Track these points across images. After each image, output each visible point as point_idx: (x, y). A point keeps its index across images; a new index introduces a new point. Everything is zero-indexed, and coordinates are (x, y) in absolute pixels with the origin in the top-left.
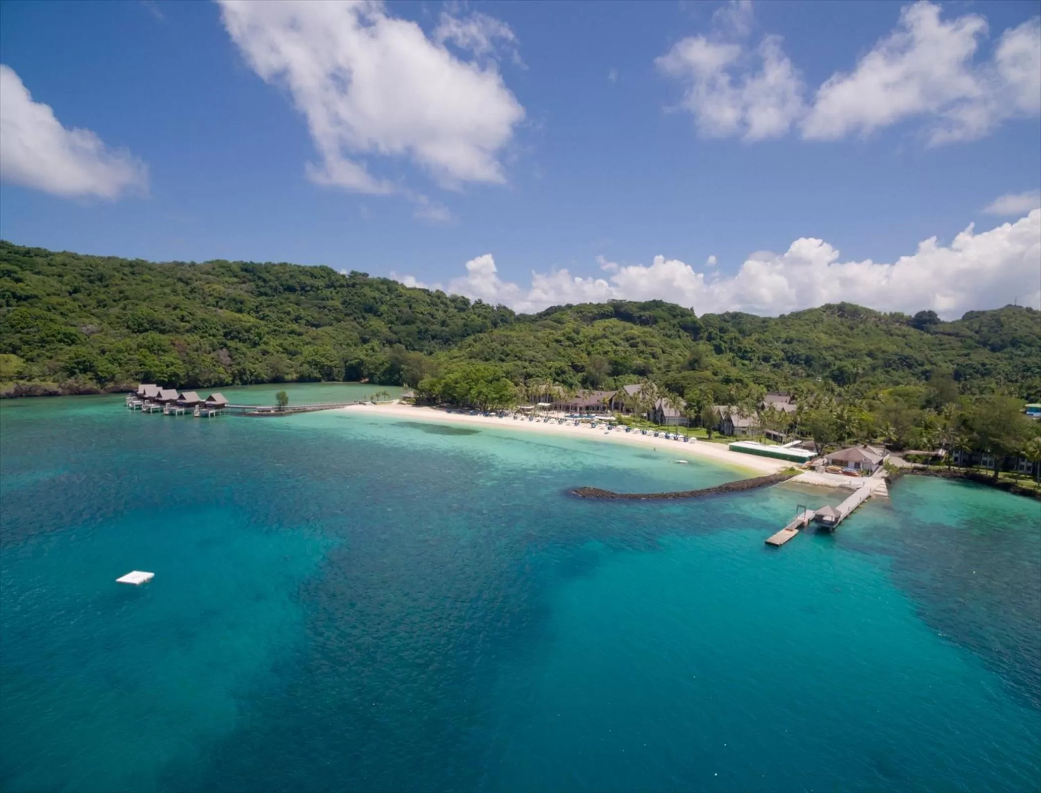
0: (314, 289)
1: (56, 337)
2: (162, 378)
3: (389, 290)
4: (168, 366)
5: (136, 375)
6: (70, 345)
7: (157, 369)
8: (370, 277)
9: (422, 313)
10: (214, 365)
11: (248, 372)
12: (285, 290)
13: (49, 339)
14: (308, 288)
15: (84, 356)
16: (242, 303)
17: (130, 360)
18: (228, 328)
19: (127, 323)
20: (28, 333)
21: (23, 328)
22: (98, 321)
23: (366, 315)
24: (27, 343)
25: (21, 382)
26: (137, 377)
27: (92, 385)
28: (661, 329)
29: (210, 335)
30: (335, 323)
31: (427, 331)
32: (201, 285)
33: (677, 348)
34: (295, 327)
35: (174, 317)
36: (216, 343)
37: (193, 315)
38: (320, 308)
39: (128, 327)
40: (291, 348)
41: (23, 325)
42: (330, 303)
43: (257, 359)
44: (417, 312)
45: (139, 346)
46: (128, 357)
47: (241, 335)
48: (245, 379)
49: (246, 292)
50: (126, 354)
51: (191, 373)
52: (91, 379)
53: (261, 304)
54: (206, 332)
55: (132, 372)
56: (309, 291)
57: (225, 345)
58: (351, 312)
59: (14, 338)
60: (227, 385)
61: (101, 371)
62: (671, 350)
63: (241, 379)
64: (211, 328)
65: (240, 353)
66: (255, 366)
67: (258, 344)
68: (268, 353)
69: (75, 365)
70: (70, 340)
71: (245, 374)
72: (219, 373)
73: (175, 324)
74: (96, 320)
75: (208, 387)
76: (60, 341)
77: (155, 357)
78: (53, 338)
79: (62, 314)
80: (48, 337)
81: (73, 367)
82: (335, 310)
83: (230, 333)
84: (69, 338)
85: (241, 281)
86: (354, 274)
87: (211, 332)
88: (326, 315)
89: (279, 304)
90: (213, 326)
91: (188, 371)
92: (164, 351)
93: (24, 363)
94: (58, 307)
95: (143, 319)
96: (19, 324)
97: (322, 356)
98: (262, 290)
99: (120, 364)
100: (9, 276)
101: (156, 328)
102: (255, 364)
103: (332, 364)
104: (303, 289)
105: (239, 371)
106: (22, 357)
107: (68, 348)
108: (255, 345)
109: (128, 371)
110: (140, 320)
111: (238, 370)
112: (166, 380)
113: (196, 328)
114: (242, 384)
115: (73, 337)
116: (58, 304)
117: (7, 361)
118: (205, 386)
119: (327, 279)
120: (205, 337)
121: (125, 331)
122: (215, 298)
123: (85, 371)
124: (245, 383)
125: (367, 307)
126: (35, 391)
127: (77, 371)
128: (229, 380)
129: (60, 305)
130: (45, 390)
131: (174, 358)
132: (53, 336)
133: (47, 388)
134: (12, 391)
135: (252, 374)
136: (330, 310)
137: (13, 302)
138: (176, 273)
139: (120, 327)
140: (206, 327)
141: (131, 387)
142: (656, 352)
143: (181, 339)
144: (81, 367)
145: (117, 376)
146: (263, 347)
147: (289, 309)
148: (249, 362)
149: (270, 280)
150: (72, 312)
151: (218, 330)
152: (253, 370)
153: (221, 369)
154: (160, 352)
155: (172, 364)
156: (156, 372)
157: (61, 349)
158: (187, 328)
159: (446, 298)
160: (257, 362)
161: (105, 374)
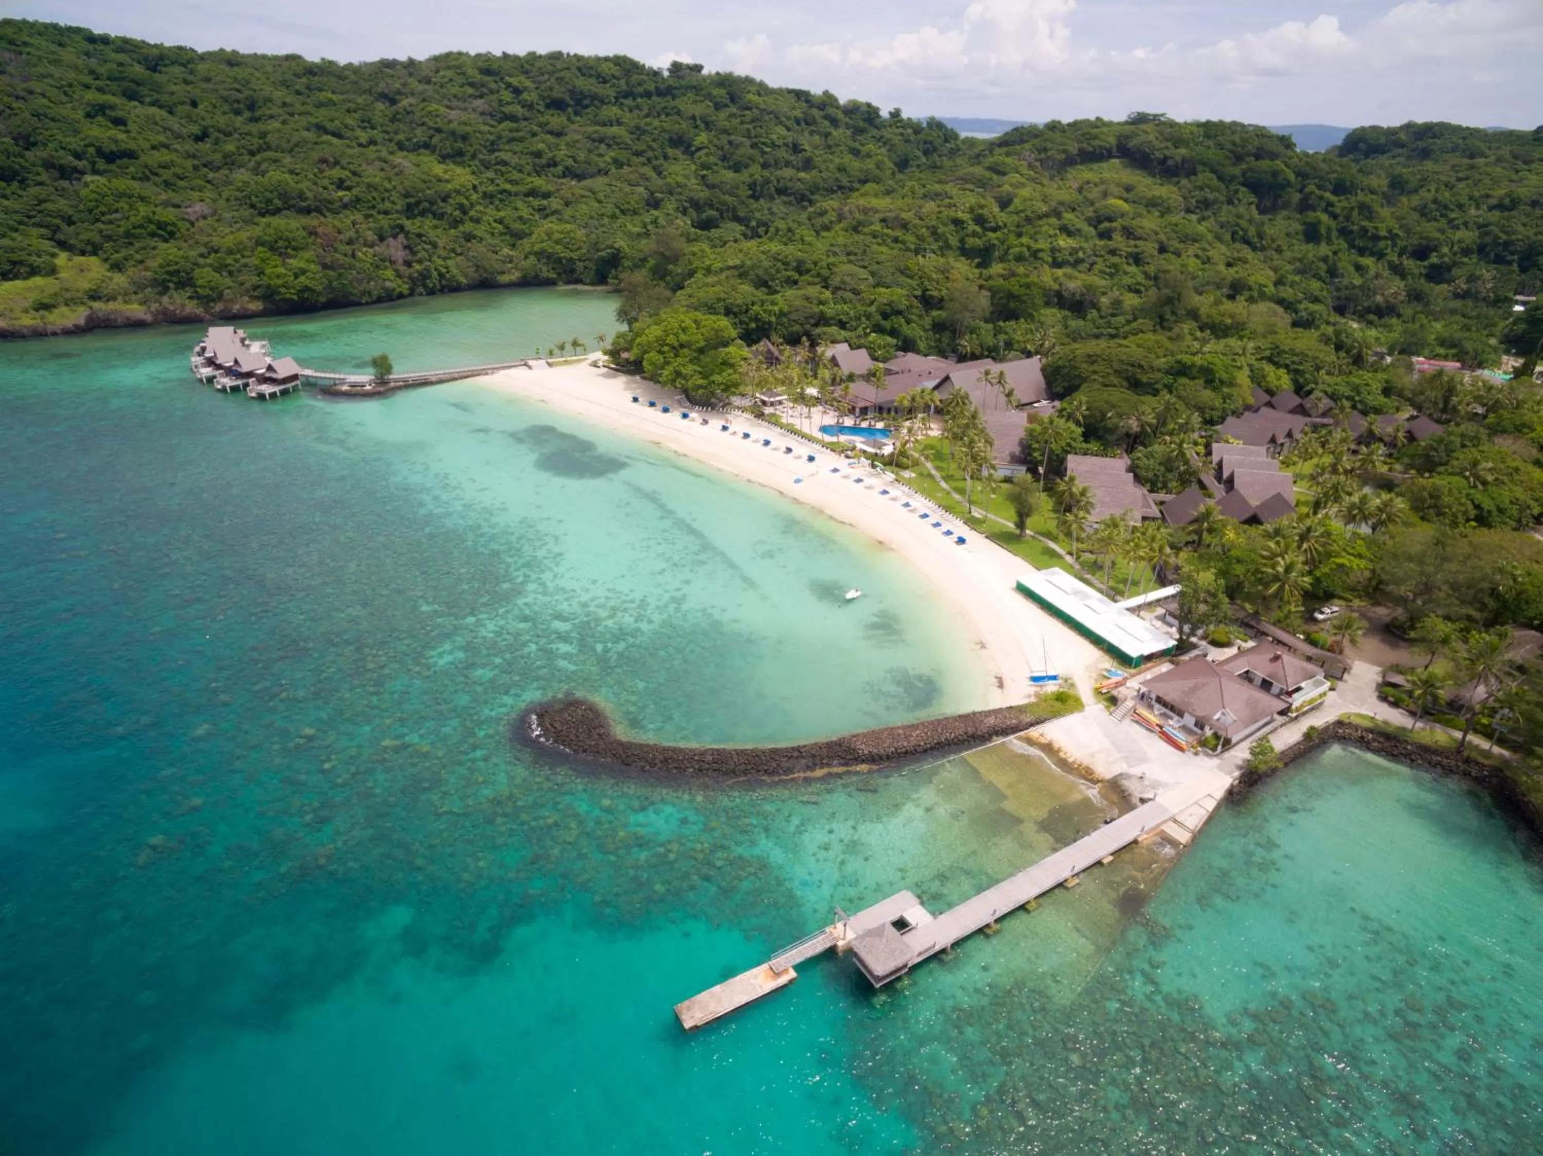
0: (596, 102)
1: (145, 229)
2: (288, 296)
3: (733, 98)
4: (296, 276)
5: (254, 290)
6: (166, 241)
7: (279, 282)
8: (705, 72)
9: (773, 144)
10: (377, 267)
11: (435, 274)
12: (548, 107)
13: (138, 231)
14: (586, 102)
15: (177, 263)
16: (465, 138)
17: (245, 265)
18: (412, 196)
19: (250, 198)
20: (110, 222)
21: (103, 214)
22: (214, 195)
23: (670, 151)
24: (109, 238)
25: (96, 305)
26: (256, 294)
27: (192, 308)
28: (1196, 188)
29: (379, 213)
30: (613, 170)
31: (767, 182)
32: (411, 105)
33: (1196, 241)
34: (538, 182)
35: (326, 182)
36: (386, 227)
37: (360, 176)
38: (594, 140)
39: (253, 206)
40: (517, 226)
41: (103, 209)
42: (615, 130)
43: (453, 250)
44: (763, 143)
45: (259, 243)
46: (243, 261)
47: (435, 207)
48: (431, 285)
49: (482, 114)
50: (238, 256)
51: (335, 284)
52: (190, 298)
53: (500, 138)
54: (374, 207)
55: (248, 285)
56: (587, 107)
57: (402, 228)
58: (644, 147)
59: (92, 230)
60: (401, 296)
61: (201, 287)
62: (1182, 246)
63: (425, 286)
64: (383, 200)
65: (425, 242)
66: (449, 262)
67: (462, 222)
68: (475, 237)
69: (166, 277)
70: (165, 231)
71: (430, 277)
72: (384, 280)
73: (325, 194)
74: (208, 194)
75: (367, 303)
76: (153, 235)
77: (279, 261)
78: (142, 231)
79: (167, 184)
80: (134, 228)
81: (164, 280)
82: (617, 144)
83: (418, 203)
84: (165, 230)
85: (478, 93)
86: (676, 67)
87: (381, 207)
88: (601, 155)
89: (529, 136)
90: (386, 195)
91: (330, 283)
92: (295, 249)
93: (109, 271)
94: (161, 171)
95: (272, 192)
96: (97, 207)
97: (557, 242)
98: (508, 109)
99: (231, 273)
100: (104, 114)
101: (294, 206)
102: (449, 258)
103: (574, 255)
104: (578, 102)
105: (421, 273)
106: (106, 260)
107: (163, 245)
108: (455, 223)
109: (242, 284)
110: (267, 194)
111: (418, 271)
112: (295, 297)
113: (358, 200)
114: (427, 294)
115: (169, 228)
116: (160, 166)
117: (82, 270)
118: (364, 301)
119: (623, 82)
120: (371, 216)
121: (247, 212)
122: (430, 128)
123: (181, 285)
124: (431, 292)
125: (675, 137)
126: (115, 320)
127: (171, 285)
128: (405, 289)
129: (164, 167)
130: (128, 319)
131: (308, 261)
132: (141, 226)
133: (128, 314)
134: (82, 322)
135: (441, 275)
136: (609, 146)
137: (101, 165)
138: (377, 85)
139: (241, 205)
140: (374, 198)
141: (248, 310)
142: (1143, 252)
143: (327, 224)
144: (175, 279)
145: (227, 292)
146: (468, 227)
147: (541, 146)
148: (439, 257)
149: (525, 89)
150: (182, 179)
151: (393, 203)
152: (444, 270)
153: (389, 273)
154: (289, 251)
155: (304, 272)
156: (279, 286)
157: (154, 248)
158: (346, 199)
159: (838, 107)
160: (453, 255)
161: (208, 292)
